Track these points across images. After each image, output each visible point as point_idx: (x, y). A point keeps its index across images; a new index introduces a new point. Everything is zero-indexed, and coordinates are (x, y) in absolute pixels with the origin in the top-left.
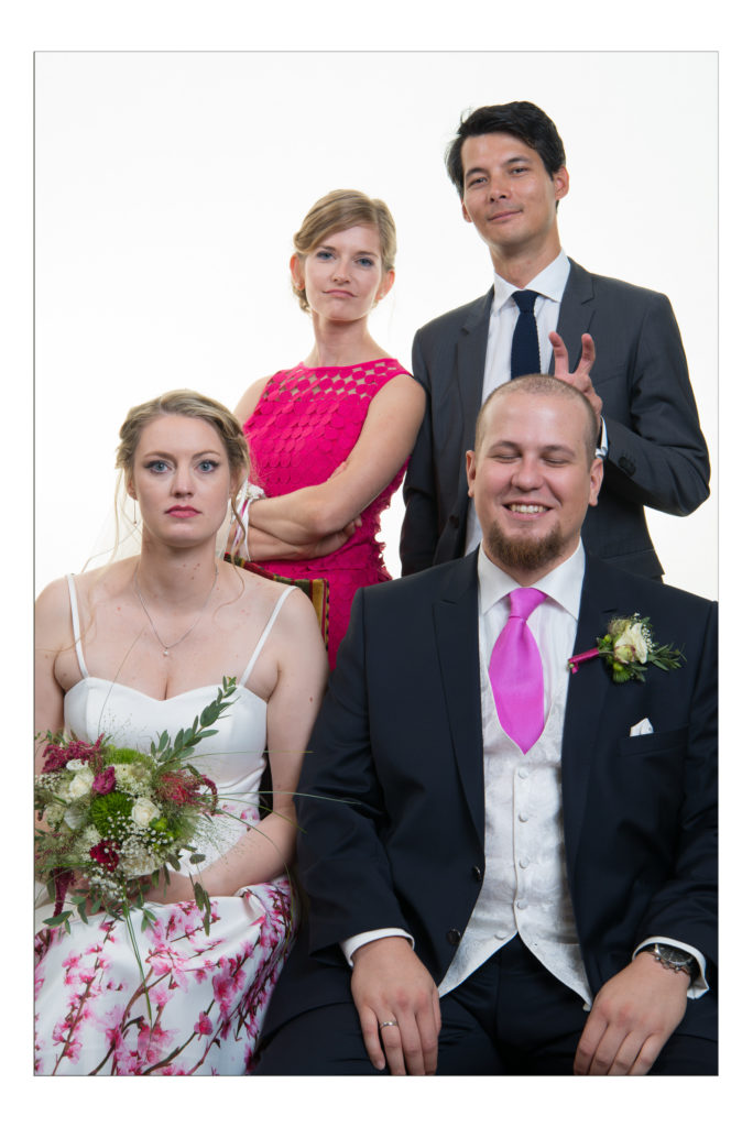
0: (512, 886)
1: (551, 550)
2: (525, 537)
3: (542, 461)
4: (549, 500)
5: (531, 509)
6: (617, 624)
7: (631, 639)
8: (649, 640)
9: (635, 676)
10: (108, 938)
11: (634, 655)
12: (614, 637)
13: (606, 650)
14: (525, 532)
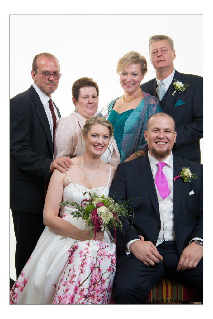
0: (163, 228)
2: (161, 150)
3: (164, 132)
4: (167, 141)
7: (188, 172)
8: (191, 172)
9: (189, 181)
10: (89, 246)
11: (189, 175)
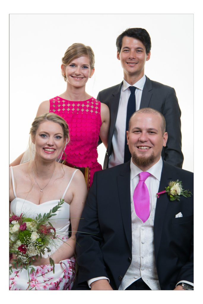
0: (139, 263)
1: (151, 160)
5: (145, 148)
6: (171, 183)
7: (175, 188)
8: (181, 188)
9: (177, 199)
11: (176, 193)
12: (171, 187)
13: (168, 191)
14: (143, 155)
